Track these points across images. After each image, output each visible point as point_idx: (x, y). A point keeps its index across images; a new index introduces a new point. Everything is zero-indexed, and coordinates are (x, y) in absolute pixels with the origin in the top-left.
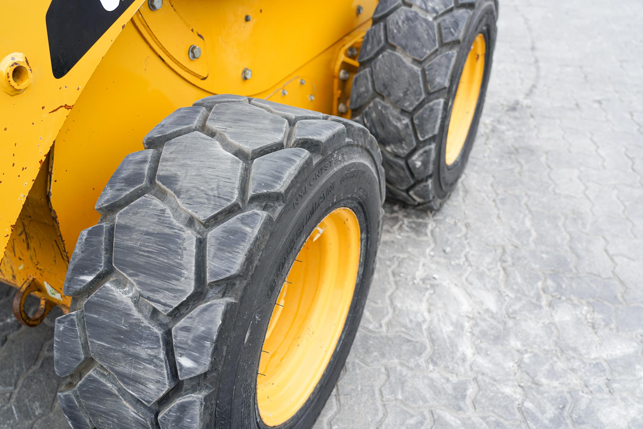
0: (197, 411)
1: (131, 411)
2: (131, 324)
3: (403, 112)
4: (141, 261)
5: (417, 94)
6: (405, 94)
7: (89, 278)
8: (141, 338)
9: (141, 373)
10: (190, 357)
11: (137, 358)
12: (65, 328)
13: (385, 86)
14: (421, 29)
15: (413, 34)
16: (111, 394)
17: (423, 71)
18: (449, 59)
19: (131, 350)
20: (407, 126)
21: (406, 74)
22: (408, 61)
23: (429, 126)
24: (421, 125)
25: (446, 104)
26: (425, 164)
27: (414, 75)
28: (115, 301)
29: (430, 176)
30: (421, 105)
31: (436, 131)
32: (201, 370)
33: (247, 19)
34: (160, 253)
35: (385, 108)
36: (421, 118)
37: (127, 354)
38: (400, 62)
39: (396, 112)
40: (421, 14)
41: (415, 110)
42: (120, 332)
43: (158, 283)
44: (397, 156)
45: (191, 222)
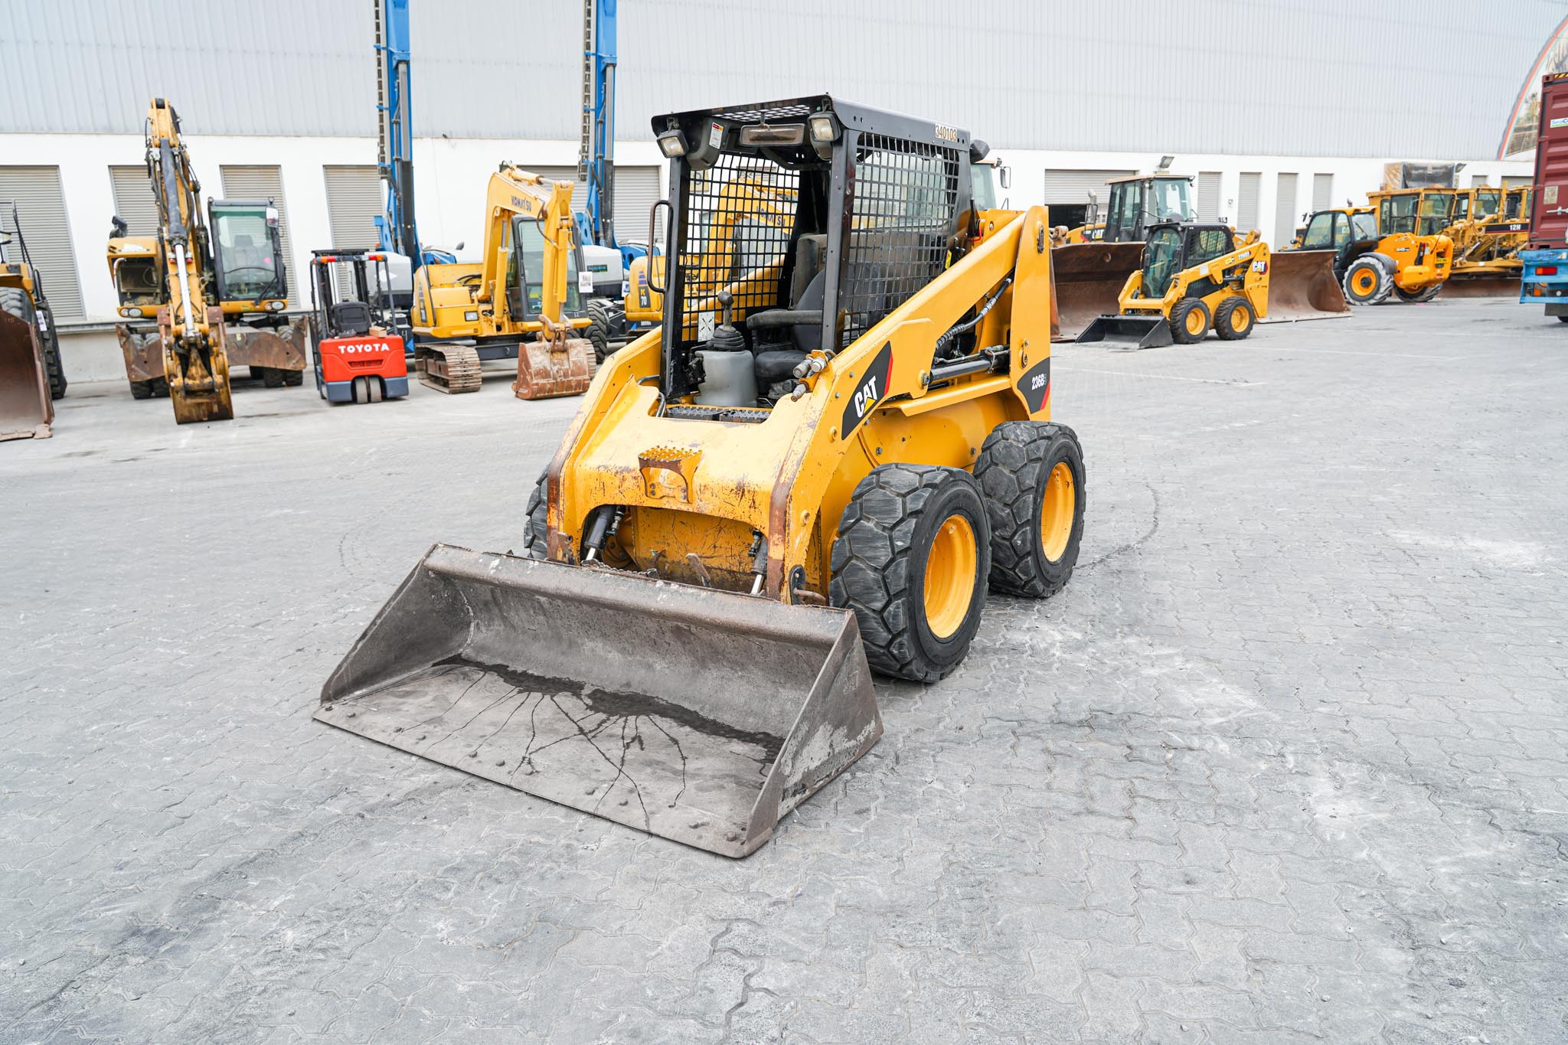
0: (904, 564)
1: (871, 574)
2: (873, 534)
3: (1006, 505)
4: (876, 510)
5: (1014, 492)
6: (1006, 492)
8: (878, 539)
9: (877, 554)
10: (901, 541)
11: (876, 548)
13: (992, 489)
14: (1014, 452)
15: (1009, 455)
16: (861, 569)
17: (1018, 478)
18: (1034, 469)
19: (874, 545)
20: (1008, 514)
21: (1005, 479)
22: (1007, 472)
23: (1023, 513)
24: (1018, 512)
25: (1035, 499)
26: (1024, 542)
27: (1011, 480)
28: (865, 527)
29: (1029, 554)
30: (1017, 499)
31: (1030, 517)
32: (907, 546)
33: (904, 440)
35: (993, 503)
36: (1018, 508)
37: (871, 547)
38: (1001, 473)
39: (1001, 506)
40: (1015, 443)
41: (1014, 503)
42: (867, 539)
44: (1004, 539)
45: (899, 495)
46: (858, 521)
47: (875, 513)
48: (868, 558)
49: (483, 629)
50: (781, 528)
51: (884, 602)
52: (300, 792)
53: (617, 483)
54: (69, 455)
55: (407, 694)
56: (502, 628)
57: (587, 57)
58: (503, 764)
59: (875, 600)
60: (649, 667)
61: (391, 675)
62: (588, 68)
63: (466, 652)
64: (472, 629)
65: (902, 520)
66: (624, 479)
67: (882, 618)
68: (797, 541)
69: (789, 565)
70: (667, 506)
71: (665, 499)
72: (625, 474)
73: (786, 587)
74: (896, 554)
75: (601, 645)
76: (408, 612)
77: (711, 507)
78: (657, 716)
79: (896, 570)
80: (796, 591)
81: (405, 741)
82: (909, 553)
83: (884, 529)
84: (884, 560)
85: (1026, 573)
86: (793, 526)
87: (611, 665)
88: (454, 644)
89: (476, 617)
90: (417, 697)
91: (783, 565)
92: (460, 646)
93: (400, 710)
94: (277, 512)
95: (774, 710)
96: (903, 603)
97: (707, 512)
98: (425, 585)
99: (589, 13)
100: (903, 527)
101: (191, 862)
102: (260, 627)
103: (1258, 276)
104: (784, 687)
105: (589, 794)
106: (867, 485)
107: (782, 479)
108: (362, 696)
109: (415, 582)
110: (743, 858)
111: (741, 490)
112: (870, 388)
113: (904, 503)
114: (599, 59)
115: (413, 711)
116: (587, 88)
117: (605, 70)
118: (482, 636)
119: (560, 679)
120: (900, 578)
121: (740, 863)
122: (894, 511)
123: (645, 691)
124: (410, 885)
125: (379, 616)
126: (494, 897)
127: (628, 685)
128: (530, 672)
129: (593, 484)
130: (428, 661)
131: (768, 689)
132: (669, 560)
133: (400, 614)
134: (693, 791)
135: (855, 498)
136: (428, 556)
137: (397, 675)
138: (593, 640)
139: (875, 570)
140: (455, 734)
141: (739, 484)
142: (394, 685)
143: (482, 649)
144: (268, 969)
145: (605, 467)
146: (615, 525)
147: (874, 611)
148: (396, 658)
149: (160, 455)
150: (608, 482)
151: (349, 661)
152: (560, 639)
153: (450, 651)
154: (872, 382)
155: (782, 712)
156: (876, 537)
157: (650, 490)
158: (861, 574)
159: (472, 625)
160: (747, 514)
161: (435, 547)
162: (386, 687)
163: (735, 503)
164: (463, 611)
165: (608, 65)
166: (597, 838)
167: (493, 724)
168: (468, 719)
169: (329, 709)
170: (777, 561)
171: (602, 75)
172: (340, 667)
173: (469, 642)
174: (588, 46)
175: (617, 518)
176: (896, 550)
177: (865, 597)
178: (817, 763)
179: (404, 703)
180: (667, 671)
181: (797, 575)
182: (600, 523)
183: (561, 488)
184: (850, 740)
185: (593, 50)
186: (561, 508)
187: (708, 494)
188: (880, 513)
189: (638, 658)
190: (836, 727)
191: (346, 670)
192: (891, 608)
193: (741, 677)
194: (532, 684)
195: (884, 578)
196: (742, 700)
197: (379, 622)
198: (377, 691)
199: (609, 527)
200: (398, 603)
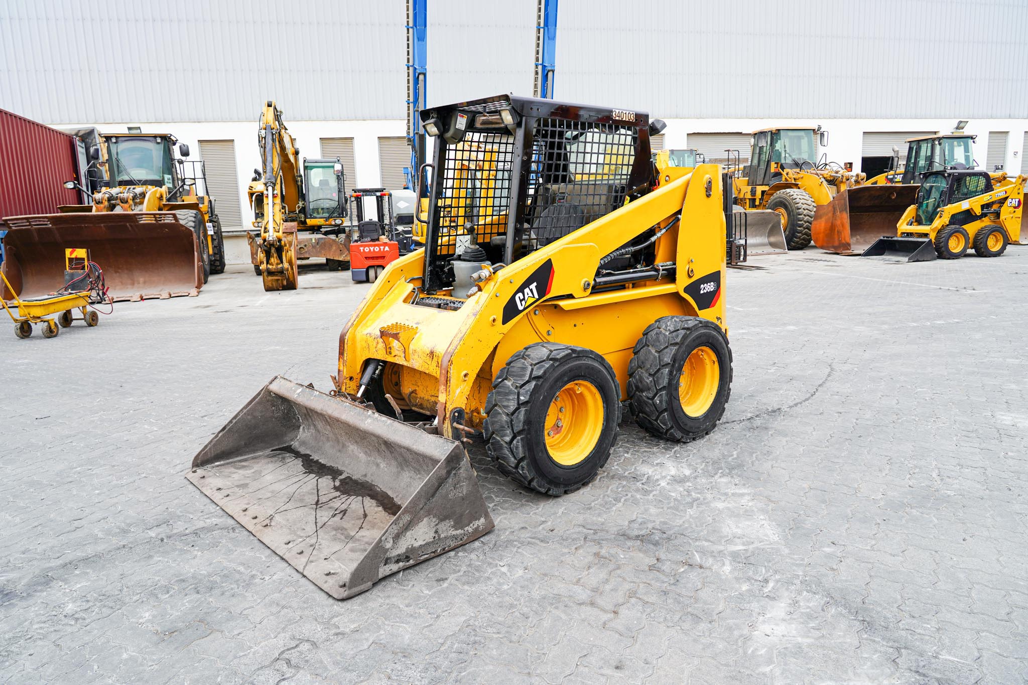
2: (509, 391)
3: (650, 375)
4: (515, 374)
5: (656, 366)
6: (651, 366)
7: (500, 380)
11: (509, 400)
13: (643, 363)
14: (661, 338)
15: (658, 340)
17: (659, 356)
18: (671, 350)
19: (508, 397)
20: (651, 381)
21: (652, 357)
22: (653, 351)
23: (661, 381)
24: (658, 380)
25: (671, 373)
26: (661, 401)
27: (655, 357)
28: (506, 385)
29: (665, 410)
30: (659, 370)
31: (666, 384)
32: (526, 400)
33: (575, 326)
35: (642, 373)
36: (657, 378)
37: (506, 399)
38: (650, 352)
39: (647, 375)
40: (663, 331)
41: (655, 373)
44: (648, 398)
45: (531, 364)
46: (503, 380)
47: (514, 376)
48: (504, 406)
49: (306, 430)
50: (445, 382)
51: (510, 437)
52: (144, 520)
54: (198, 307)
55: (244, 467)
56: (314, 431)
57: (537, 66)
58: (256, 518)
59: (505, 435)
60: (377, 465)
61: (241, 455)
62: (537, 73)
63: (295, 444)
64: (301, 430)
65: (528, 382)
67: (510, 448)
68: (458, 391)
69: (450, 407)
70: (397, 362)
71: (397, 357)
73: (447, 423)
74: (520, 405)
75: (356, 448)
76: (255, 417)
77: (417, 364)
78: (368, 498)
79: (518, 416)
80: (455, 424)
81: (217, 497)
82: (529, 405)
83: (517, 387)
84: (512, 408)
85: (665, 424)
86: (453, 381)
87: (360, 461)
88: (287, 438)
89: (303, 423)
90: (247, 470)
91: (445, 407)
92: (292, 440)
93: (230, 477)
94: (272, 348)
96: (521, 439)
97: (416, 367)
98: (268, 401)
99: (539, 38)
100: (527, 387)
101: (59, 555)
102: (206, 418)
103: (1012, 209)
105: (286, 544)
106: (516, 356)
107: (449, 349)
108: (218, 466)
109: (261, 398)
110: (343, 600)
111: (432, 355)
112: (531, 290)
113: (532, 370)
114: (544, 67)
115: (236, 479)
116: (536, 86)
117: (547, 74)
118: (305, 435)
119: (333, 467)
120: (520, 421)
121: (340, 603)
122: (524, 375)
123: (372, 481)
124: (152, 586)
125: (234, 418)
126: (187, 602)
127: (365, 475)
128: (320, 461)
129: (364, 344)
130: (268, 448)
132: (419, 396)
133: (249, 417)
134: (347, 550)
135: (509, 364)
136: (271, 383)
137: (245, 455)
138: (352, 444)
139: (507, 414)
140: (247, 495)
141: (431, 350)
142: (240, 461)
143: (303, 443)
144: (42, 625)
145: (370, 334)
146: (377, 372)
147: (506, 443)
148: (245, 444)
149: (242, 310)
150: (370, 344)
151: (212, 444)
152: (338, 442)
153: (285, 443)
154: (533, 286)
156: (510, 393)
157: (388, 350)
158: (499, 417)
159: (301, 428)
160: (435, 371)
161: (276, 378)
162: (235, 462)
163: (429, 363)
164: (295, 418)
165: (549, 71)
166: (272, 573)
167: (272, 492)
168: (260, 487)
169: (194, 472)
170: (442, 403)
171: (545, 77)
172: (206, 447)
173: (298, 438)
174: (537, 59)
175: (380, 367)
176: (520, 402)
177: (501, 432)
178: (421, 542)
179: (235, 473)
181: (456, 414)
182: (370, 370)
183: (346, 346)
184: (456, 529)
185: (540, 62)
186: (345, 358)
187: (417, 356)
188: (516, 376)
190: (442, 520)
191: (210, 449)
192: (515, 442)
194: (315, 469)
195: (512, 421)
197: (234, 421)
198: (228, 464)
199: (374, 373)
200: (248, 411)
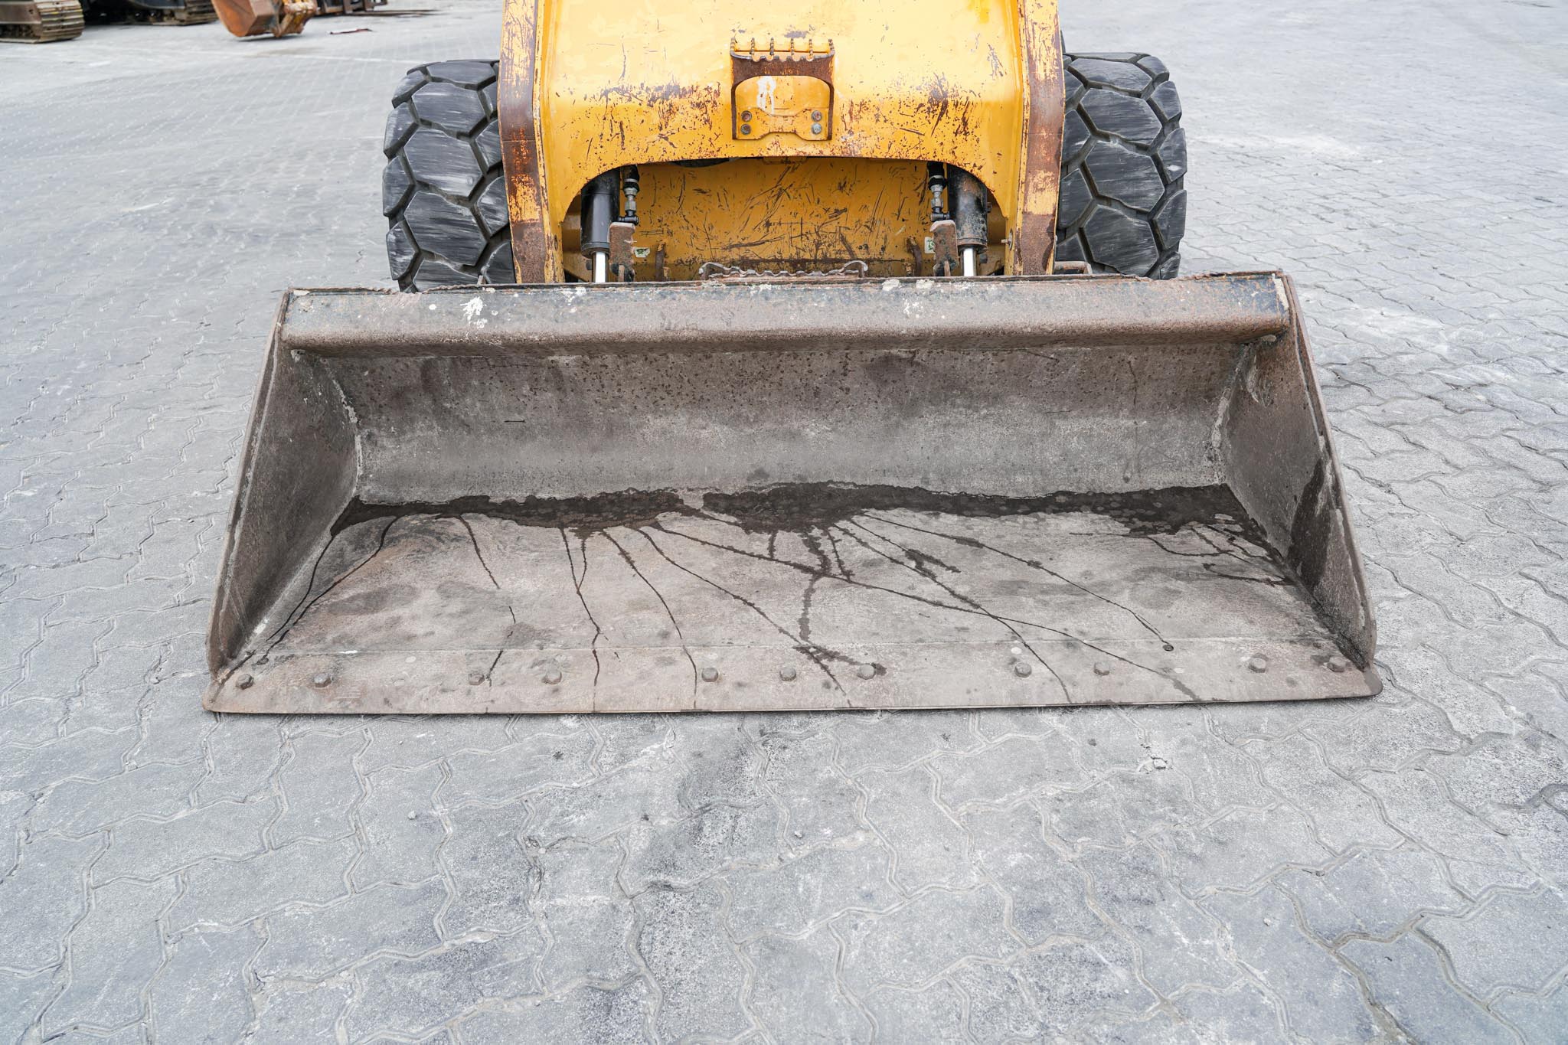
1: (1135, 222)
2: (1127, 160)
4: (1117, 121)
7: (1083, 142)
8: (1137, 165)
9: (1142, 189)
10: (1175, 164)
11: (1137, 180)
12: (1073, 182)
16: (1117, 217)
19: (1132, 176)
28: (1110, 149)
32: (1183, 171)
34: (1127, 113)
42: (1121, 167)
43: (1136, 129)
46: (1089, 142)
47: (1116, 126)
48: (1127, 198)
49: (388, 443)
50: (1051, 158)
53: (656, 118)
60: (793, 436)
61: (289, 575)
64: (358, 447)
65: (1166, 132)
66: (672, 110)
70: (774, 152)
71: (771, 139)
72: (675, 100)
73: (1052, 260)
76: (282, 442)
77: (871, 142)
79: (1174, 210)
83: (1143, 149)
89: (364, 424)
91: (1052, 223)
92: (352, 484)
95: (1052, 456)
97: (864, 153)
98: (290, 381)
100: (1172, 144)
104: (1066, 417)
109: (278, 378)
111: (939, 105)
115: (443, 631)
123: (803, 477)
125: (247, 464)
129: (593, 128)
130: (323, 527)
131: (1036, 425)
136: (282, 320)
137: (296, 571)
139: (1139, 213)
140: (603, 647)
141: (934, 93)
142: (315, 592)
145: (621, 91)
146: (631, 205)
153: (341, 497)
155: (1065, 455)
156: (1132, 165)
157: (740, 124)
158: (1116, 225)
159: (359, 439)
160: (948, 147)
161: (289, 298)
162: (307, 601)
163: (926, 129)
164: (342, 417)
167: (642, 606)
170: (1042, 218)
173: (365, 470)
175: (630, 192)
176: (1168, 180)
177: (1122, 259)
179: (398, 621)
180: (831, 436)
182: (601, 210)
183: (538, 143)
186: (542, 182)
187: (867, 119)
188: (1124, 124)
189: (768, 425)
191: (233, 593)
192: (1163, 270)
193: (985, 417)
195: (1151, 225)
196: (989, 452)
197: (250, 474)
200: (266, 428)
